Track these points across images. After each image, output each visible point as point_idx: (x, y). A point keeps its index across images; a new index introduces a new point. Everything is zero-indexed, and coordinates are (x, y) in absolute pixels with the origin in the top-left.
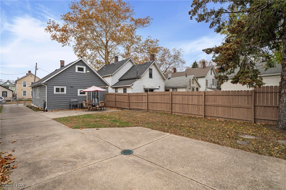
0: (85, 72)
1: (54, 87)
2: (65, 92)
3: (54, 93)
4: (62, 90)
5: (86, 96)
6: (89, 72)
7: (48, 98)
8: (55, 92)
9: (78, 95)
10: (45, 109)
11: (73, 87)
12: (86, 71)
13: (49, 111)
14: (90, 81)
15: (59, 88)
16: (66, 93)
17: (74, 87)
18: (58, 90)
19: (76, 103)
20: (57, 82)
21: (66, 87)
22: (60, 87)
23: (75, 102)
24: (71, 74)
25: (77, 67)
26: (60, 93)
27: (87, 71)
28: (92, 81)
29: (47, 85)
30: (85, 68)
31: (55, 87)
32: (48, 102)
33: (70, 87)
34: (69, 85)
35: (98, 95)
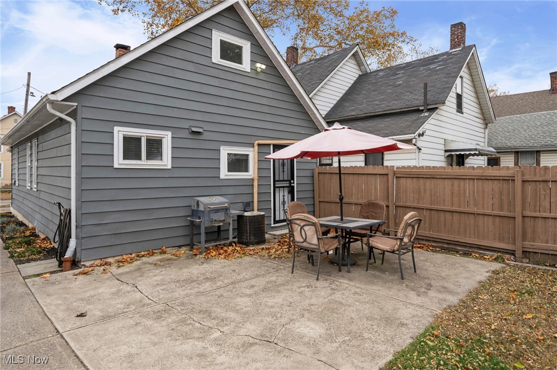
0: (246, 65)
1: (116, 129)
2: (166, 161)
3: (116, 166)
4: (155, 147)
5: (253, 180)
6: (264, 67)
7: (80, 191)
8: (119, 161)
9: (222, 176)
10: (69, 254)
11: (201, 137)
12: (253, 62)
13: (88, 264)
14: (266, 109)
15: (138, 140)
16: (169, 167)
17: (206, 136)
18: (132, 147)
19: (221, 216)
20: (129, 107)
21: (169, 134)
22: (144, 133)
23: (217, 211)
24: (191, 67)
25: (218, 37)
26: (144, 163)
27: (258, 65)
28: (273, 111)
29: (79, 116)
30: (247, 48)
31: (119, 133)
32: (80, 215)
33: (186, 134)
34: (186, 125)
35: (293, 178)
